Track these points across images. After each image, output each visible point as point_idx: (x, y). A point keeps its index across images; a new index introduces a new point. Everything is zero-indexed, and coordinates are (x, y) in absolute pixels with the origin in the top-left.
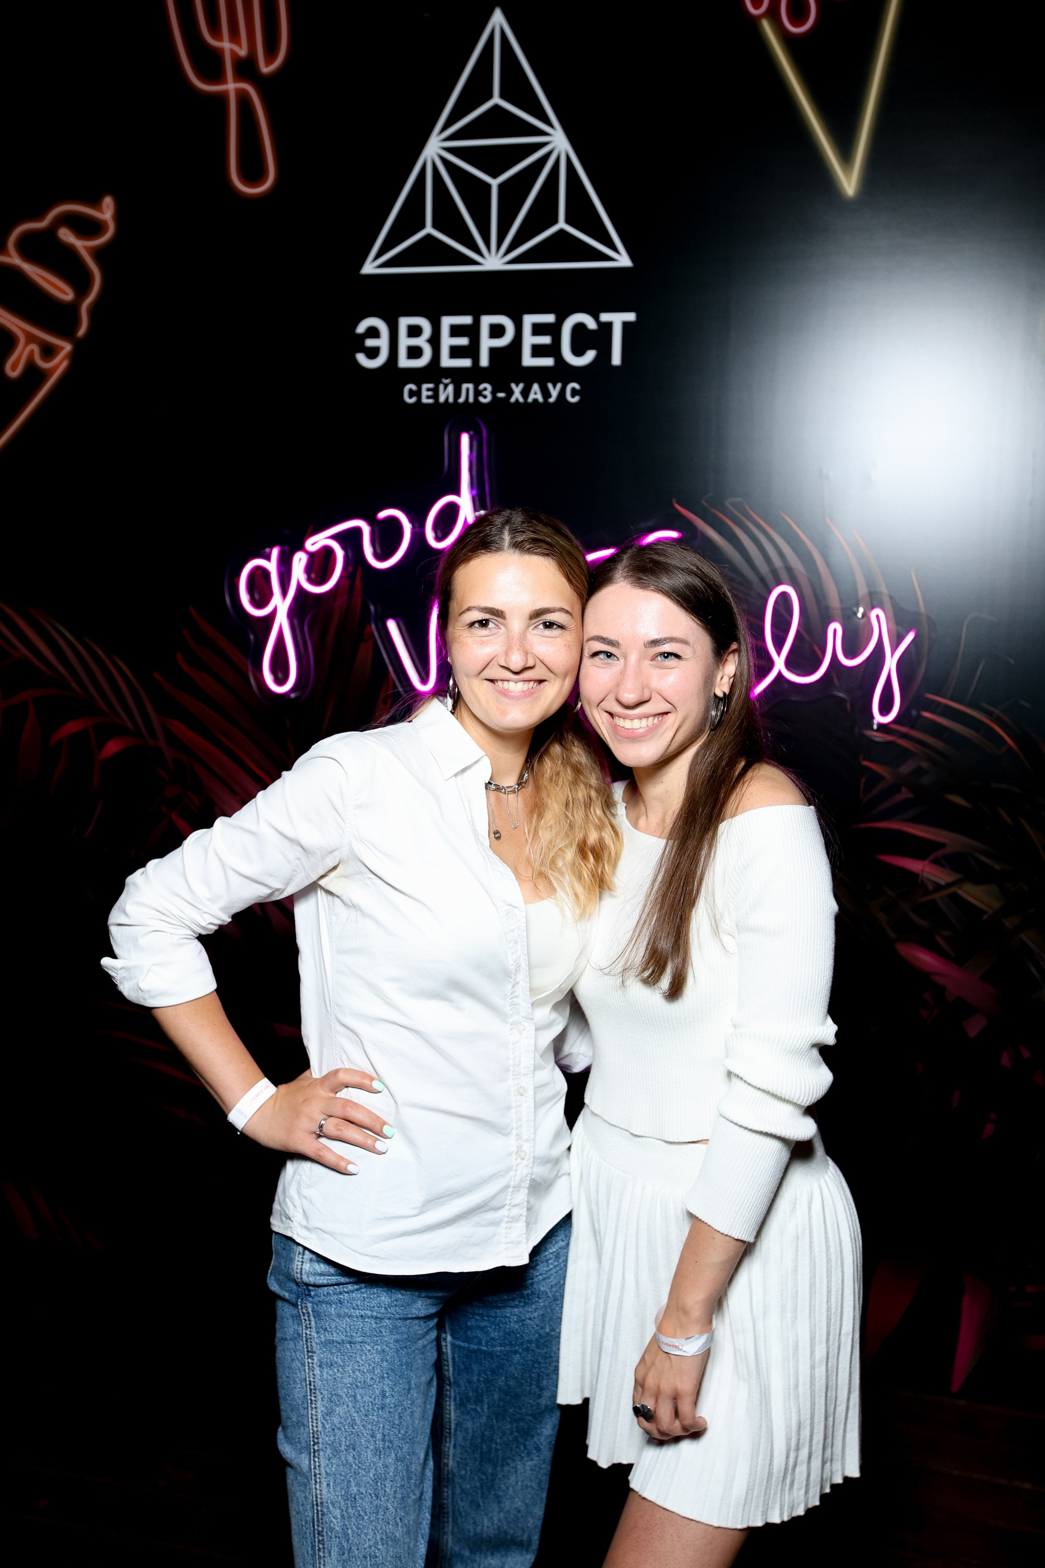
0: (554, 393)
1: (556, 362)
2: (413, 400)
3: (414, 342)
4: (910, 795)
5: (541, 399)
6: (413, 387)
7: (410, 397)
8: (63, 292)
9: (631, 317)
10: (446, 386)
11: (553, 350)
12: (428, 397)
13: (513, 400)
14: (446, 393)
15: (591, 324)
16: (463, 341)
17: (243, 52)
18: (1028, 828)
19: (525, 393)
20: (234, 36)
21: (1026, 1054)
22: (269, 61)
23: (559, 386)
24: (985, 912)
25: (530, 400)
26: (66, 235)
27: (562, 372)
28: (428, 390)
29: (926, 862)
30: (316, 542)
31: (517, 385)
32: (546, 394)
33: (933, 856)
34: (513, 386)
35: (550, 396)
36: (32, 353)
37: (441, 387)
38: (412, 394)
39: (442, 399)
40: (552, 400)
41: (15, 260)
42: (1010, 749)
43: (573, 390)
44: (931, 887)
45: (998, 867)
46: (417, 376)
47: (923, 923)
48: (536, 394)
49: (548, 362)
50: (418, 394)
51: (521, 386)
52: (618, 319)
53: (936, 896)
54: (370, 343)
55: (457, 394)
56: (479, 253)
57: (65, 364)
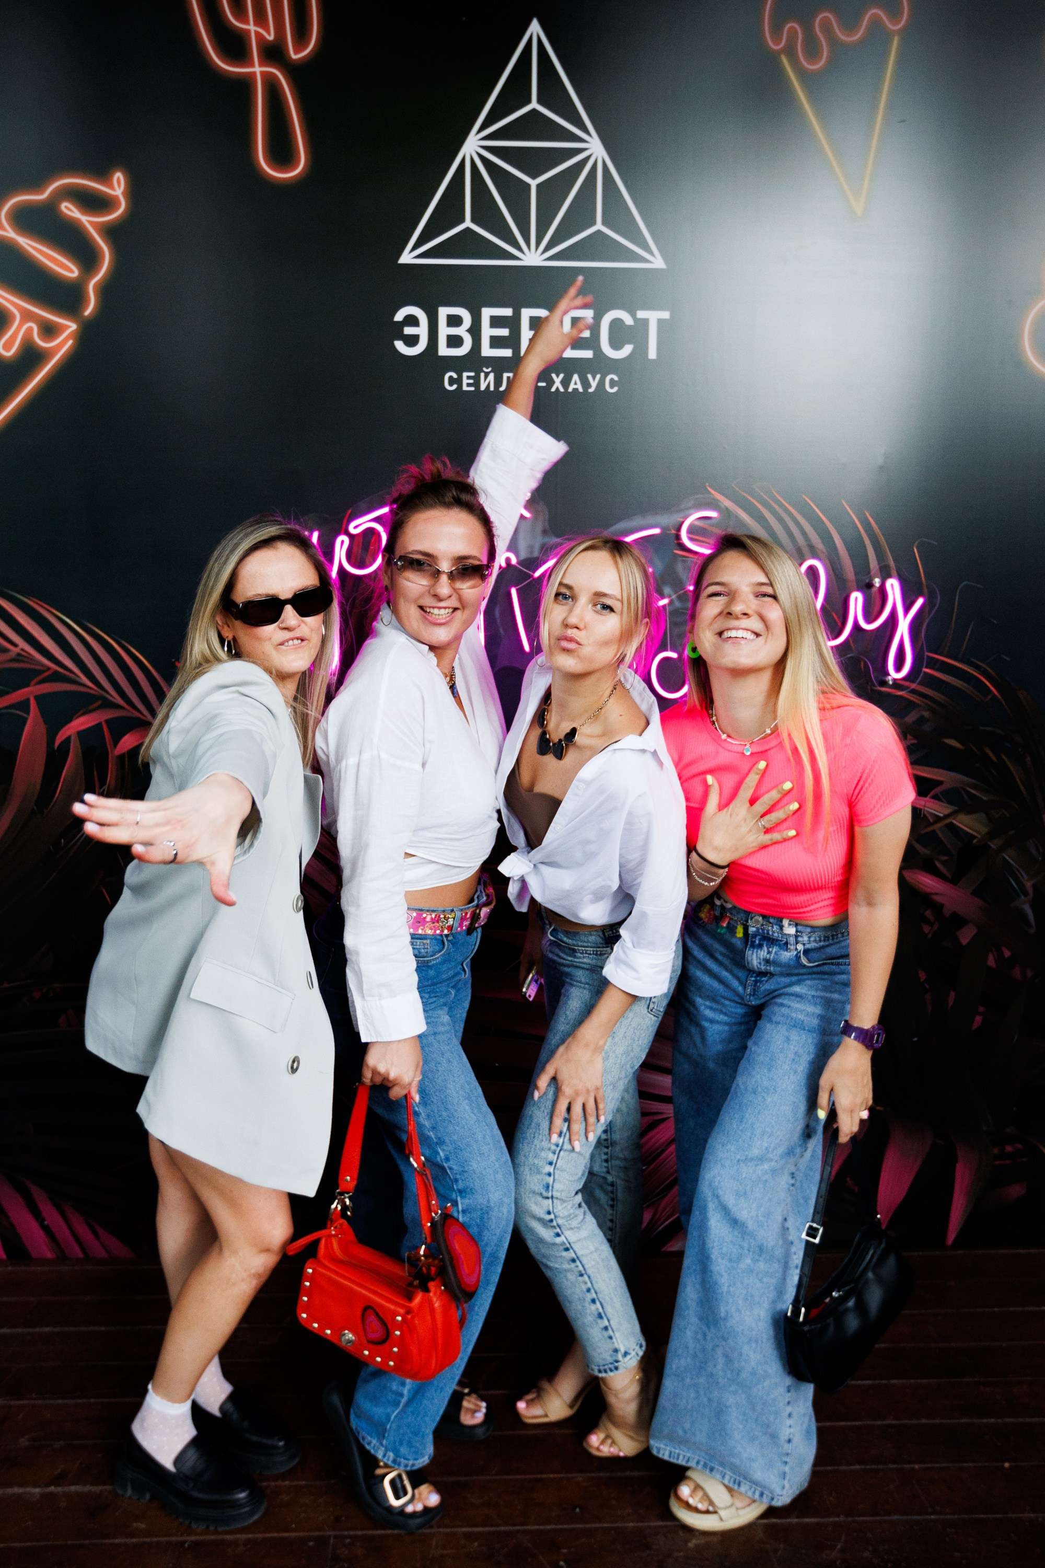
0: (594, 384)
1: (594, 354)
2: (455, 387)
3: (454, 331)
4: (915, 741)
5: (581, 390)
6: (455, 376)
7: (451, 384)
8: (67, 269)
9: (665, 315)
10: (487, 375)
11: (593, 343)
12: (469, 385)
13: (553, 389)
14: (487, 382)
15: (628, 320)
16: (504, 332)
17: (271, 38)
18: (1008, 763)
19: (565, 383)
20: (261, 19)
21: (1007, 954)
22: (299, 47)
23: (598, 377)
24: (975, 837)
25: (570, 390)
26: (69, 209)
27: (600, 364)
28: (468, 378)
29: (927, 798)
30: (358, 526)
31: (558, 376)
32: (586, 384)
33: (933, 793)
34: (554, 376)
35: (590, 386)
36: (30, 329)
37: (482, 375)
38: (452, 381)
39: (483, 387)
40: (591, 390)
41: (10, 233)
42: (994, 695)
43: (612, 380)
44: (931, 821)
45: (984, 798)
46: (457, 364)
47: (925, 851)
48: (576, 383)
49: (588, 354)
50: (459, 381)
51: (562, 376)
52: (653, 317)
53: (936, 827)
54: (408, 331)
55: (498, 382)
56: (519, 249)
57: (70, 342)
